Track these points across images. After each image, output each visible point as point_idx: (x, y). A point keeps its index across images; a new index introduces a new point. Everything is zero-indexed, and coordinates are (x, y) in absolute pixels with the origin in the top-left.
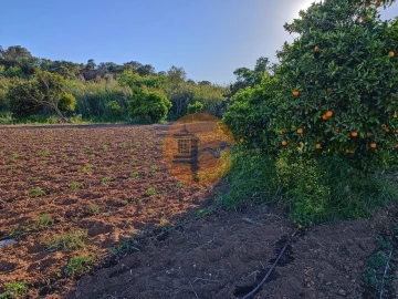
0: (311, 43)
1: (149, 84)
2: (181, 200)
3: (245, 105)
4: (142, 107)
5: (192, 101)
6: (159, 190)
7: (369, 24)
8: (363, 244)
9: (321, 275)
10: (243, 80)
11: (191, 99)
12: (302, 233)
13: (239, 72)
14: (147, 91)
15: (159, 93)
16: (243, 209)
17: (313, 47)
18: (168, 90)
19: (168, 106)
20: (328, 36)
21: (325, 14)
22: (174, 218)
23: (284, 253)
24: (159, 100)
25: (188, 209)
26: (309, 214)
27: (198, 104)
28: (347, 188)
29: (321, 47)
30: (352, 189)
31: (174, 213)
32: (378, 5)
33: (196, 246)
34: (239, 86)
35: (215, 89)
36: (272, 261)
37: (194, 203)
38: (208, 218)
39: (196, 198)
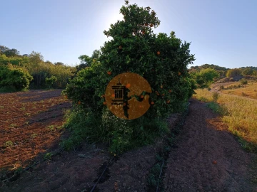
0: (117, 44)
1: (14, 63)
2: (33, 148)
3: (81, 79)
4: (8, 80)
5: (49, 76)
6: (16, 142)
7: (147, 36)
8: (149, 160)
9: (124, 184)
10: (85, 63)
11: (48, 74)
12: (116, 159)
13: (82, 57)
14: (12, 68)
15: (22, 70)
16: (80, 149)
17: (118, 46)
18: (30, 67)
19: (30, 79)
20: (124, 41)
21: (124, 28)
22: (26, 162)
23: (104, 174)
24: (22, 75)
25: (39, 153)
26: (120, 146)
27: (53, 77)
28: (142, 128)
29: (122, 47)
30: (145, 128)
31: (26, 158)
32: (151, 26)
33: (41, 180)
34: (82, 66)
35: (66, 68)
36: (95, 181)
37: (44, 148)
38: (53, 158)
39: (46, 145)
